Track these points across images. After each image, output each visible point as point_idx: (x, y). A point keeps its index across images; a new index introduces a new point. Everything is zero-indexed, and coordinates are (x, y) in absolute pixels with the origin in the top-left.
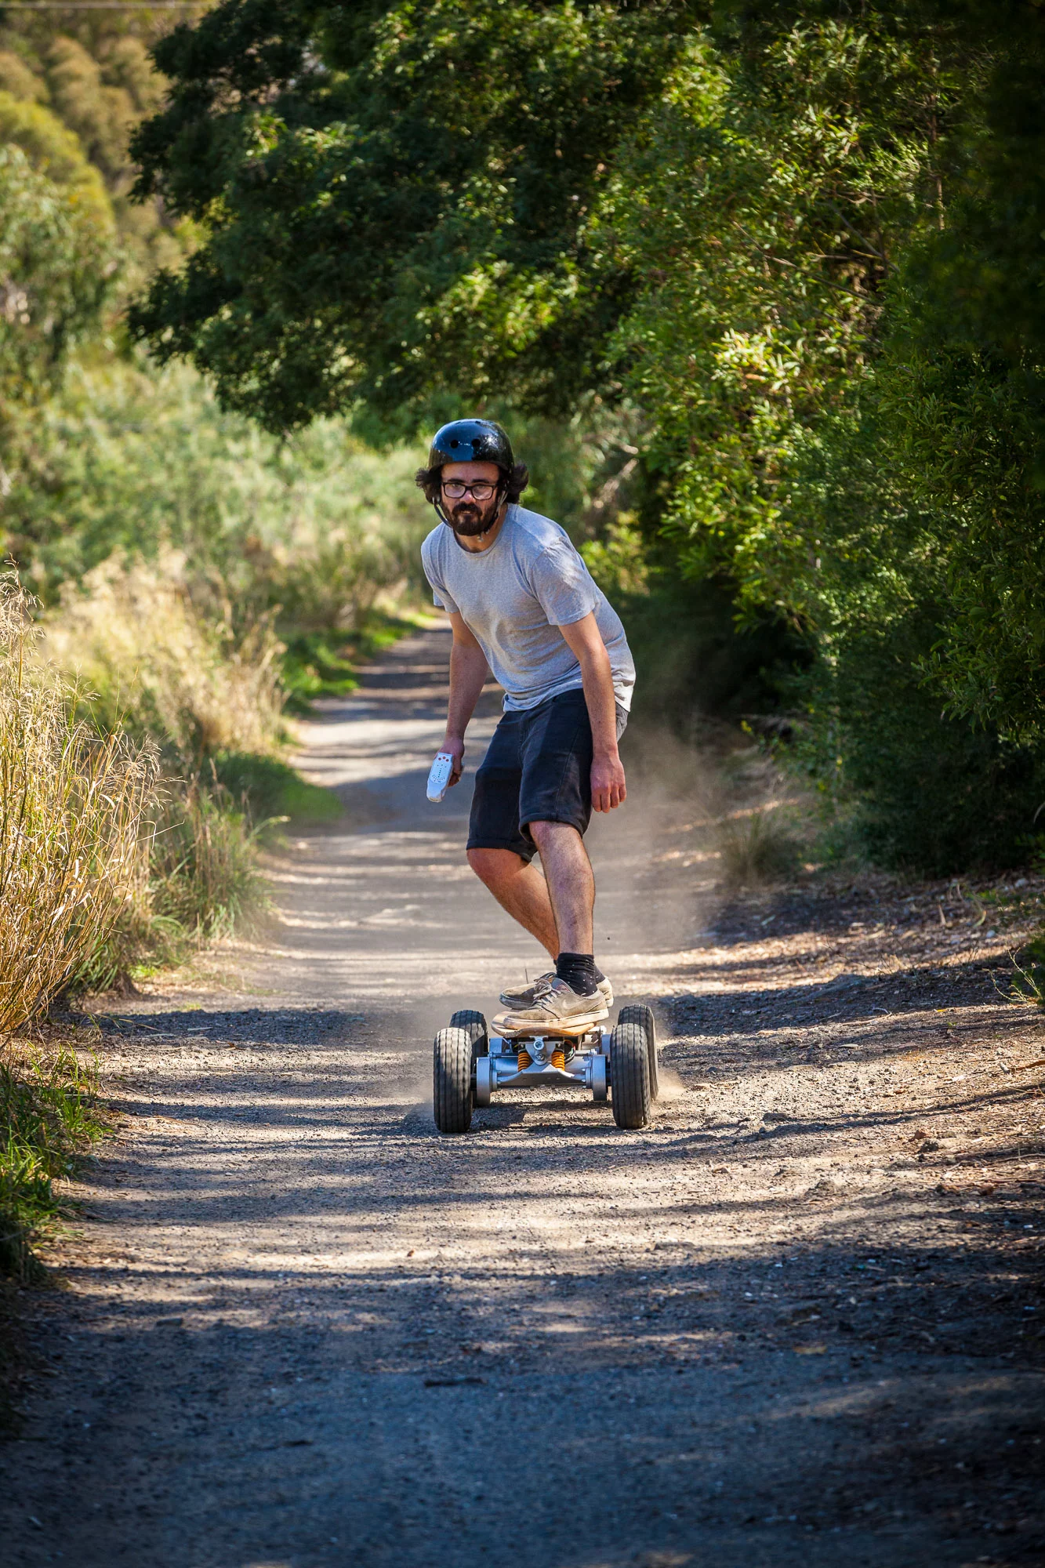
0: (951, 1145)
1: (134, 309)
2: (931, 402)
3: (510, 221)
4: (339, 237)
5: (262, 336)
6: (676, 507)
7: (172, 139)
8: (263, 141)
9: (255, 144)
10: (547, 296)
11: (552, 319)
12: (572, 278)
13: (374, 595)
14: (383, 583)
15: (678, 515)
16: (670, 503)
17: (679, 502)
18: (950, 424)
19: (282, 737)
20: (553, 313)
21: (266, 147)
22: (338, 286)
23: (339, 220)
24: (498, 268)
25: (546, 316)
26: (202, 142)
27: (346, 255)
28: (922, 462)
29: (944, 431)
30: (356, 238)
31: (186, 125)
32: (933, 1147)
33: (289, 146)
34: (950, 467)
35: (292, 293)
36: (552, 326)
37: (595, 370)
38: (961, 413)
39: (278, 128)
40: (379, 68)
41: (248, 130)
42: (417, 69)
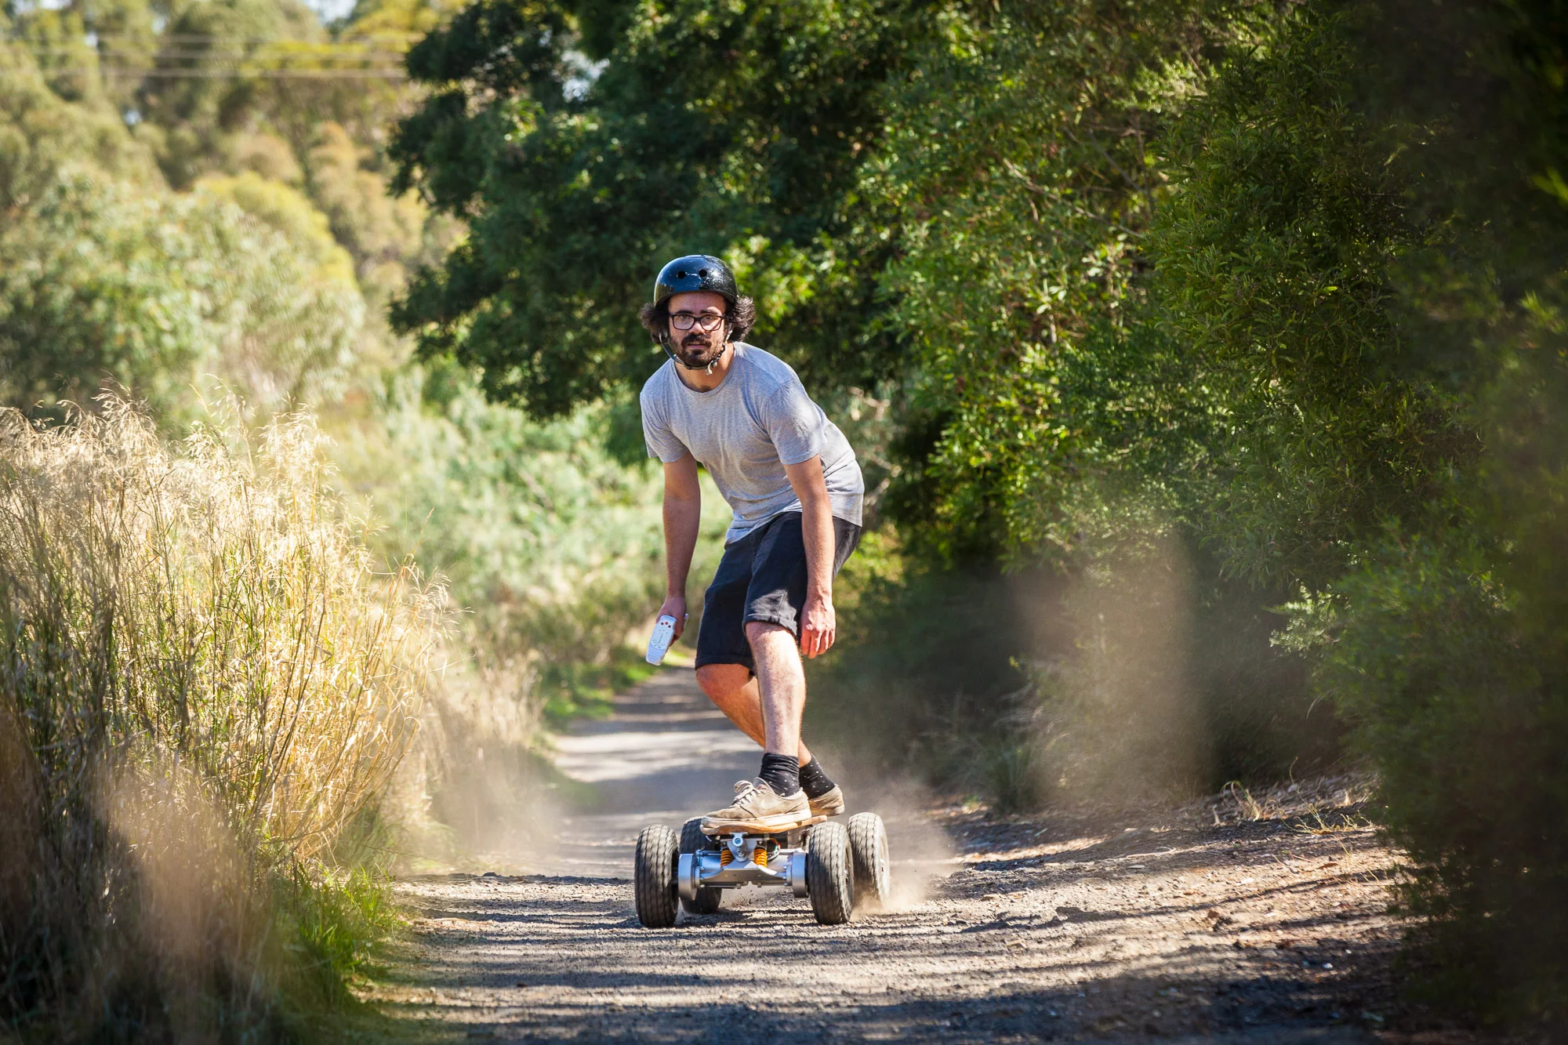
0: (1244, 919)
1: (395, 305)
2: (1210, 252)
3: (767, 200)
4: (598, 219)
5: (525, 327)
6: (944, 448)
7: (428, 137)
8: (520, 125)
9: (512, 128)
10: (805, 270)
11: (810, 293)
12: (829, 254)
13: (625, 632)
14: (637, 620)
15: (946, 456)
16: (937, 444)
17: (946, 443)
18: (1229, 273)
19: (543, 742)
20: (811, 287)
21: (525, 130)
22: (596, 264)
23: (597, 200)
24: (756, 243)
25: (804, 292)
26: (458, 139)
27: (604, 236)
28: (1203, 313)
29: (1224, 280)
30: (614, 218)
31: (440, 124)
32: (1229, 921)
33: (546, 129)
34: (1230, 316)
35: (551, 273)
36: (810, 300)
37: (853, 344)
38: (1239, 263)
39: (537, 113)
40: (633, 52)
41: (506, 116)
42: (671, 48)
